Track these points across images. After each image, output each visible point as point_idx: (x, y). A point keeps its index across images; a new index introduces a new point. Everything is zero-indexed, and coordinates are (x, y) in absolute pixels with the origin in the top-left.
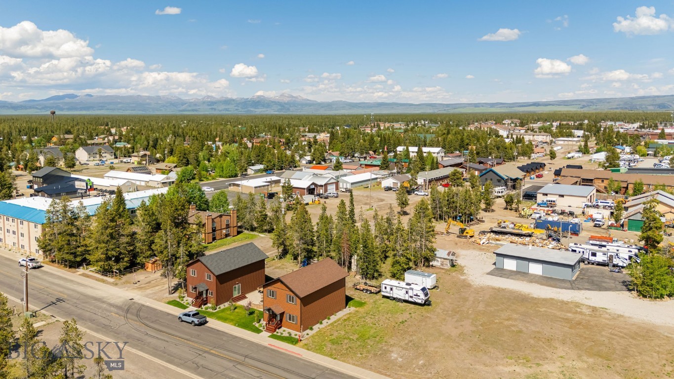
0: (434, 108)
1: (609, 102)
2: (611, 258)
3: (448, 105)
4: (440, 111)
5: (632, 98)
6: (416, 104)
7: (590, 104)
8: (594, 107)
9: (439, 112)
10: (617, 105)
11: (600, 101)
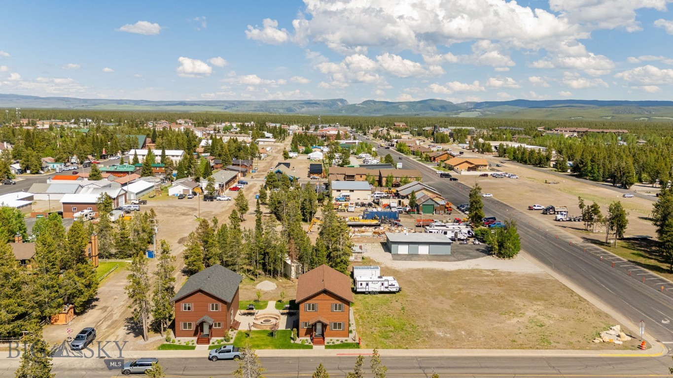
0: (68, 103)
1: (247, 105)
2: (456, 234)
3: (85, 101)
4: (77, 106)
5: (266, 102)
6: (41, 96)
7: (232, 105)
8: (236, 109)
9: (75, 108)
10: (255, 107)
11: (241, 103)
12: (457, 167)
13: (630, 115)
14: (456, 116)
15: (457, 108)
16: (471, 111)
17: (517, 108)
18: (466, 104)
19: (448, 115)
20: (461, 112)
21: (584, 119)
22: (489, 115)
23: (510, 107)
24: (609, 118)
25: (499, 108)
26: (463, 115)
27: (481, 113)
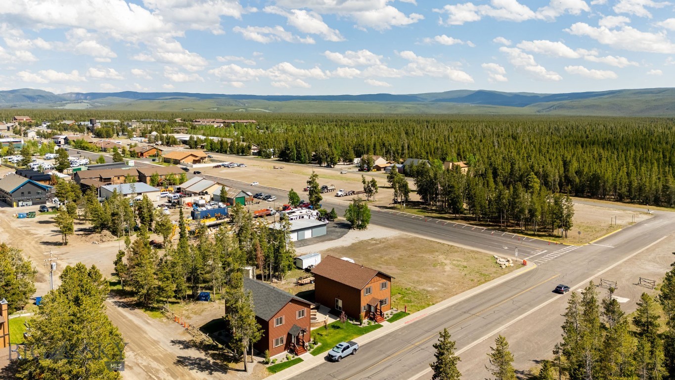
12: (183, 160)
13: (230, 107)
14: (62, 107)
15: (61, 99)
16: (78, 103)
17: (128, 100)
18: (69, 95)
19: (51, 106)
20: (67, 103)
21: (195, 110)
22: (100, 106)
23: (120, 99)
24: (216, 109)
25: (109, 99)
26: (69, 107)
27: (91, 105)
